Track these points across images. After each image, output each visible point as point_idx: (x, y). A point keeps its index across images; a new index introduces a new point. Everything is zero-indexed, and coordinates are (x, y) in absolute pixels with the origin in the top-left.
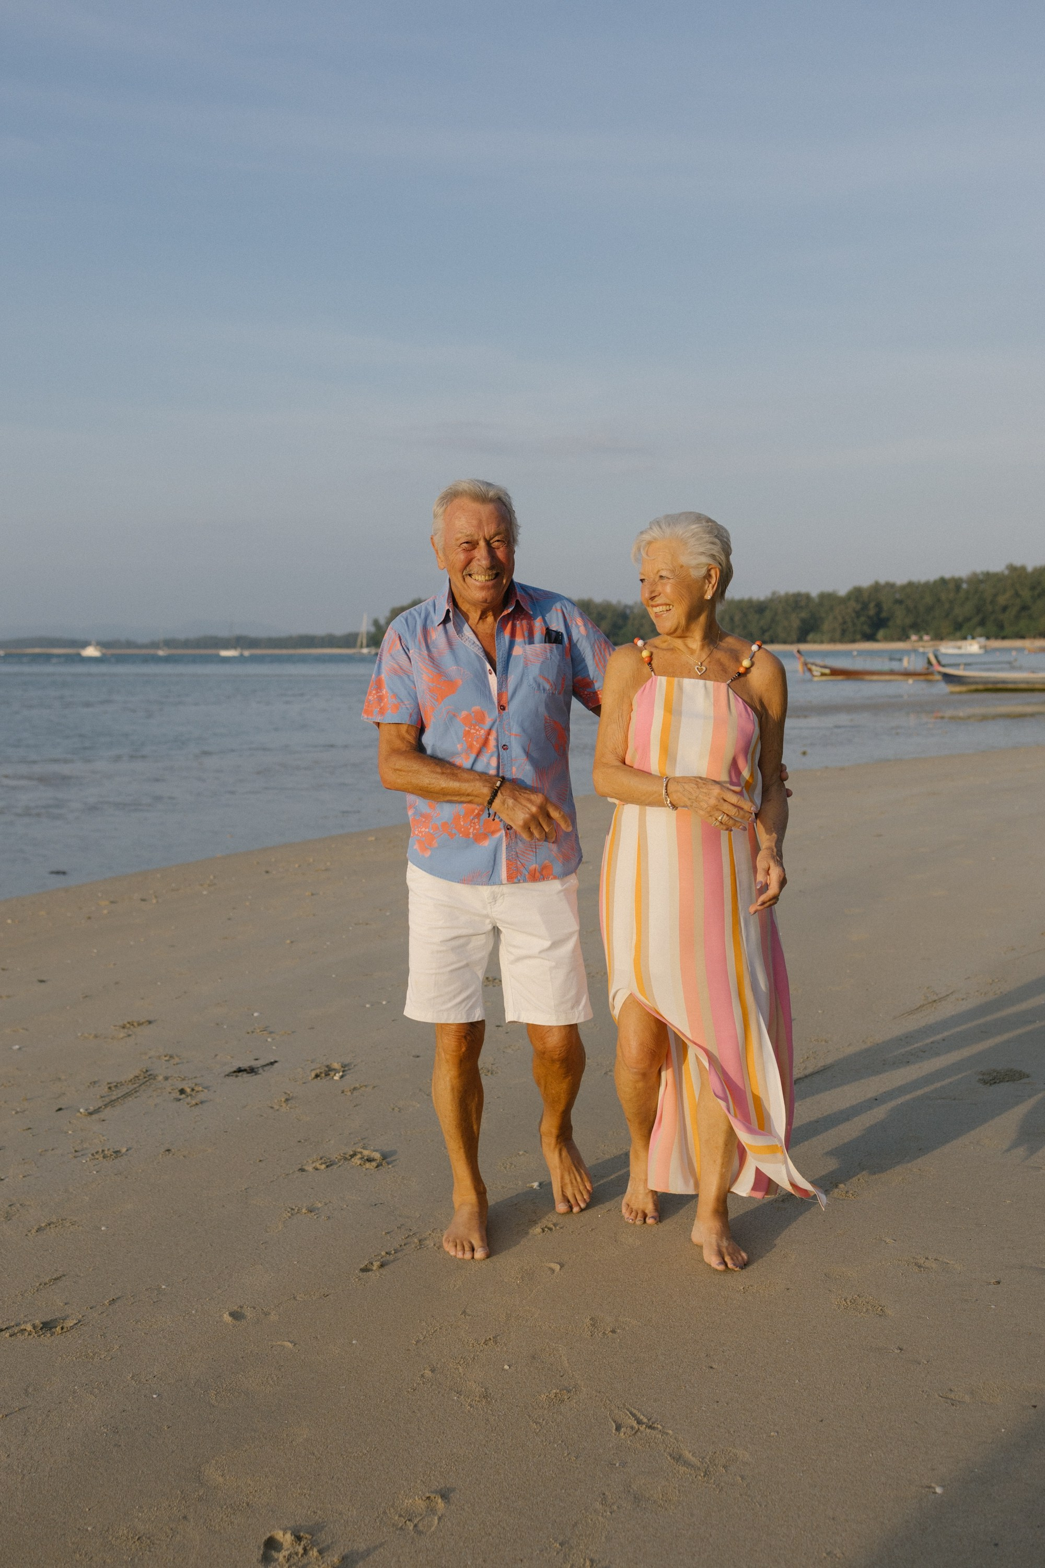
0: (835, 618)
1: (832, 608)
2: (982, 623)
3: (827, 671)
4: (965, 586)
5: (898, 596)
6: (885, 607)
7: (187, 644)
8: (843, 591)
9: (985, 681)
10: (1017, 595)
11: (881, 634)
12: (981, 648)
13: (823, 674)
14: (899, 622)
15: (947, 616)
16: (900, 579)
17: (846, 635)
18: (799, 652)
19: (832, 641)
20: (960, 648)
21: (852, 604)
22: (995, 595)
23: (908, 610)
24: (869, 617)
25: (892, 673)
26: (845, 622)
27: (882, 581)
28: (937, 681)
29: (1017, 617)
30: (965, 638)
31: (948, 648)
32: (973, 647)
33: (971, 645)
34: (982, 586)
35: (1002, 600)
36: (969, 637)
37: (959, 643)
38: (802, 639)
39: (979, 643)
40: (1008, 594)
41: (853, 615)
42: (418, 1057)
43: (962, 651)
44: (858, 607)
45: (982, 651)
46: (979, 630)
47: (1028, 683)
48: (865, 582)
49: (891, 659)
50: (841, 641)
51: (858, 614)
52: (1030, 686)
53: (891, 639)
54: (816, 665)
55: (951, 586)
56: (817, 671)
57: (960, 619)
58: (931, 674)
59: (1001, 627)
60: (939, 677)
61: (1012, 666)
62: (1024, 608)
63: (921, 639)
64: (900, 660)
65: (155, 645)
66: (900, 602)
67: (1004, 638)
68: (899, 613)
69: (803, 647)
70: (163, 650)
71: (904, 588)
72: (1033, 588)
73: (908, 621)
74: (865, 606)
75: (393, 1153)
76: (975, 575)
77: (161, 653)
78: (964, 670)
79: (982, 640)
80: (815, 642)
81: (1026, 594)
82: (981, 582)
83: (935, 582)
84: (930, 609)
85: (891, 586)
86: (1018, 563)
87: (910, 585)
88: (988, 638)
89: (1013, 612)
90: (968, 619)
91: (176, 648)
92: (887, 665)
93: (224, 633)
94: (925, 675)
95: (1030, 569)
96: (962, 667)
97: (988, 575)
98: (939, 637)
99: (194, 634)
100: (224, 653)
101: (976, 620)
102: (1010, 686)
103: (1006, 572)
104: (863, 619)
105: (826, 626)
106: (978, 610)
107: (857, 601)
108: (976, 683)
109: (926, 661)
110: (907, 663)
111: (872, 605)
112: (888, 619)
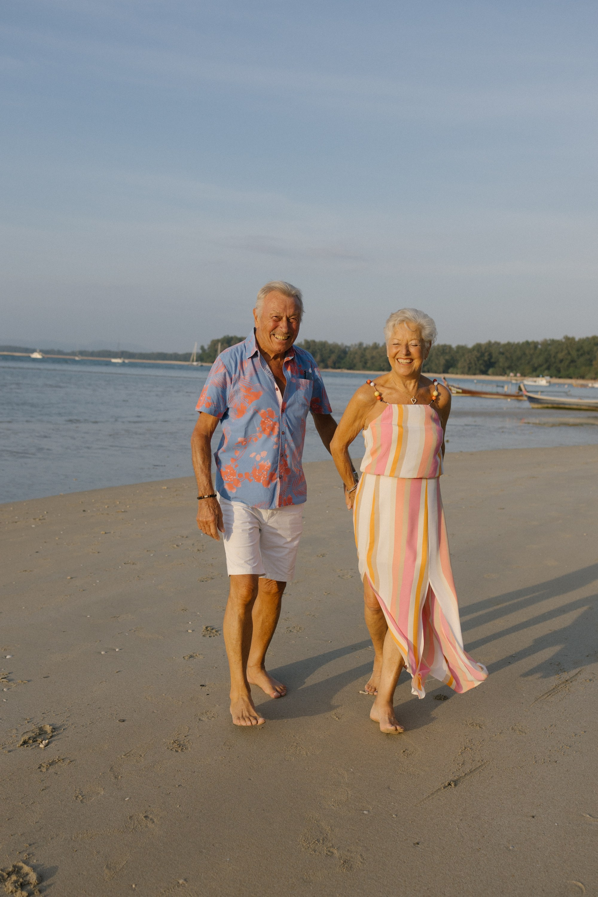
0: (465, 360)
1: (463, 355)
2: (548, 368)
3: (461, 391)
4: (540, 346)
5: (501, 350)
6: (494, 356)
7: (92, 354)
8: (470, 345)
9: (552, 403)
10: (569, 353)
11: (490, 371)
12: (547, 382)
13: (458, 393)
14: (501, 364)
15: (529, 363)
16: (503, 341)
17: (471, 370)
18: (444, 378)
19: (463, 373)
20: (535, 382)
21: (475, 353)
22: (557, 353)
23: (507, 358)
24: (485, 361)
25: (497, 394)
26: (470, 363)
27: (493, 341)
28: (524, 400)
29: (568, 366)
30: (538, 376)
31: (529, 382)
32: (543, 382)
33: (542, 380)
34: (550, 348)
35: (560, 356)
36: (541, 376)
37: (535, 379)
38: (445, 371)
39: (546, 380)
40: (564, 352)
41: (476, 359)
43: (537, 384)
44: (479, 355)
45: (548, 384)
46: (546, 372)
47: (578, 405)
48: (483, 341)
50: (468, 373)
51: (478, 359)
52: (579, 407)
53: (495, 374)
54: (454, 387)
55: (532, 346)
56: (454, 390)
57: (536, 365)
58: (521, 396)
59: (559, 371)
60: (525, 398)
61: (567, 395)
62: (573, 361)
63: (515, 375)
65: (74, 354)
66: (502, 353)
67: (560, 377)
68: (502, 359)
69: (447, 376)
71: (505, 345)
72: (578, 350)
73: (506, 365)
76: (546, 341)
78: (541, 395)
79: (548, 378)
80: (452, 373)
81: (574, 353)
82: (549, 345)
83: (523, 343)
84: (519, 359)
85: (497, 344)
86: (570, 335)
87: (509, 344)
88: (551, 377)
89: (566, 363)
90: (540, 366)
92: (494, 390)
94: (518, 396)
95: (577, 339)
96: (538, 393)
97: (553, 342)
98: (524, 375)
100: (114, 361)
101: (545, 366)
102: (567, 406)
103: (564, 340)
104: (481, 362)
105: (460, 365)
106: (547, 361)
107: (478, 351)
108: (548, 403)
109: (518, 388)
110: (506, 389)
111: (486, 354)
112: (495, 363)
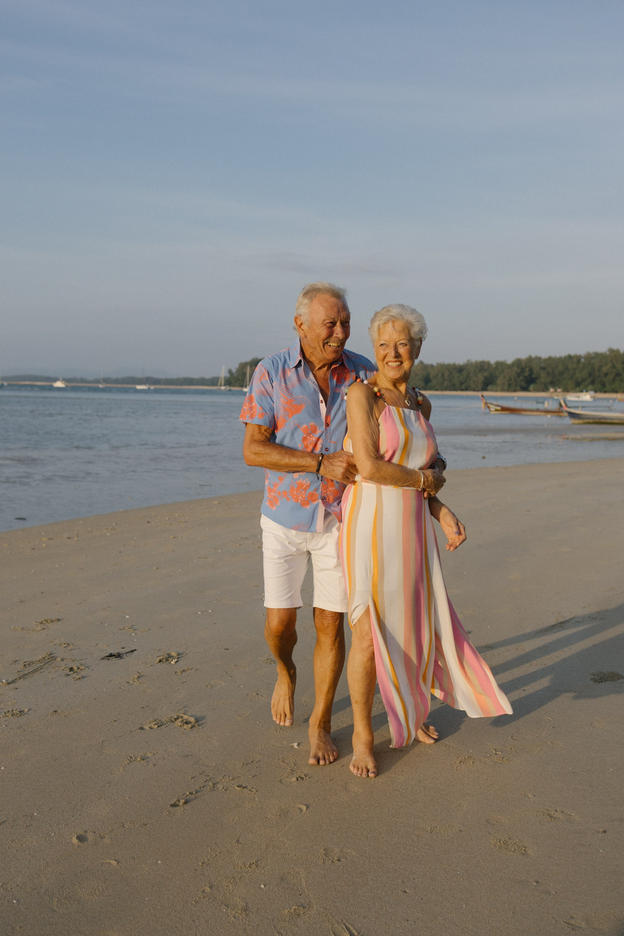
0: (505, 377)
1: (503, 371)
2: (593, 383)
3: (499, 408)
4: (583, 360)
5: (542, 365)
6: (535, 371)
7: (116, 381)
8: (510, 361)
9: (594, 418)
10: (614, 367)
11: (532, 387)
12: (591, 397)
13: (496, 410)
14: (543, 380)
16: (544, 355)
17: (511, 387)
18: (482, 396)
19: (503, 390)
20: (579, 397)
21: (515, 369)
22: (601, 366)
23: (549, 373)
24: (526, 377)
25: (538, 410)
26: (510, 380)
27: (533, 356)
28: (565, 416)
29: (614, 380)
30: (582, 391)
31: (572, 397)
32: (586, 397)
33: (585, 395)
34: (593, 361)
35: (605, 369)
36: (584, 390)
37: (578, 394)
38: (484, 389)
39: (590, 395)
40: (609, 366)
41: (516, 375)
42: (227, 649)
43: (581, 399)
44: (519, 371)
45: (592, 400)
46: (590, 387)
47: (620, 419)
49: (538, 402)
50: (508, 390)
51: (518, 375)
52: (621, 421)
53: (538, 390)
54: (492, 405)
55: (575, 360)
56: (493, 408)
57: (580, 380)
58: (562, 412)
59: (604, 385)
60: (566, 414)
61: (610, 409)
62: (618, 375)
63: (556, 391)
64: (543, 403)
65: (97, 381)
66: (544, 368)
67: (605, 392)
68: (543, 374)
69: (485, 393)
70: (102, 385)
71: (546, 360)
73: (548, 380)
74: (523, 370)
75: (204, 718)
76: (589, 354)
77: (101, 386)
78: (581, 410)
79: (592, 393)
80: (492, 390)
81: (619, 366)
82: (593, 358)
83: (565, 357)
84: (561, 373)
85: (538, 359)
86: (615, 347)
87: (550, 358)
88: (596, 391)
89: (611, 376)
90: (584, 380)
91: (110, 383)
92: (534, 406)
93: (139, 375)
94: (558, 412)
96: (580, 408)
97: (597, 355)
98: (566, 390)
99: (121, 375)
100: (139, 387)
101: (589, 381)
102: (609, 421)
103: (608, 353)
104: (521, 378)
105: (499, 381)
106: (590, 375)
107: (518, 367)
108: (589, 418)
109: (558, 404)
110: (547, 405)
111: (527, 370)
112: (536, 379)
